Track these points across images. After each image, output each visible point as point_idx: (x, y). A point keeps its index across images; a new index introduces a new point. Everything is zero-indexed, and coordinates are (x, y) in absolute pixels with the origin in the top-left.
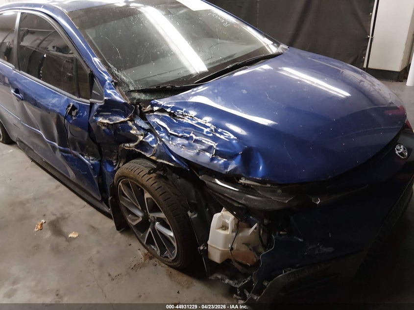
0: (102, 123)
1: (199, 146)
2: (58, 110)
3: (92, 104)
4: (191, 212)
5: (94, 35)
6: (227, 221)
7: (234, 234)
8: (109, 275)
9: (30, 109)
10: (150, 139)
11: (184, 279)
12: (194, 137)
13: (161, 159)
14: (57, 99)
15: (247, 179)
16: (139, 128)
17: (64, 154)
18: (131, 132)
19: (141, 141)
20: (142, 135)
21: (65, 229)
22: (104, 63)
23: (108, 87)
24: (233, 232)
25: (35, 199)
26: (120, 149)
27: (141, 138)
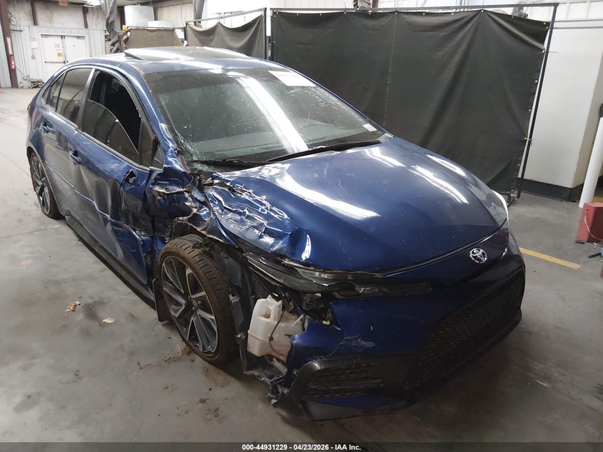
0: (158, 192)
1: (249, 223)
2: (116, 176)
3: (152, 172)
4: (233, 296)
5: (167, 101)
6: (270, 307)
7: (276, 323)
8: (139, 364)
9: (87, 177)
10: (204, 212)
11: (221, 376)
12: (247, 213)
13: (212, 234)
14: (117, 165)
15: (290, 260)
16: (195, 200)
17: (114, 228)
18: (186, 203)
19: (195, 214)
20: (196, 208)
21: (100, 314)
22: (171, 130)
23: (170, 154)
24: (275, 319)
25: (74, 280)
26: (174, 225)
27: (195, 211)
